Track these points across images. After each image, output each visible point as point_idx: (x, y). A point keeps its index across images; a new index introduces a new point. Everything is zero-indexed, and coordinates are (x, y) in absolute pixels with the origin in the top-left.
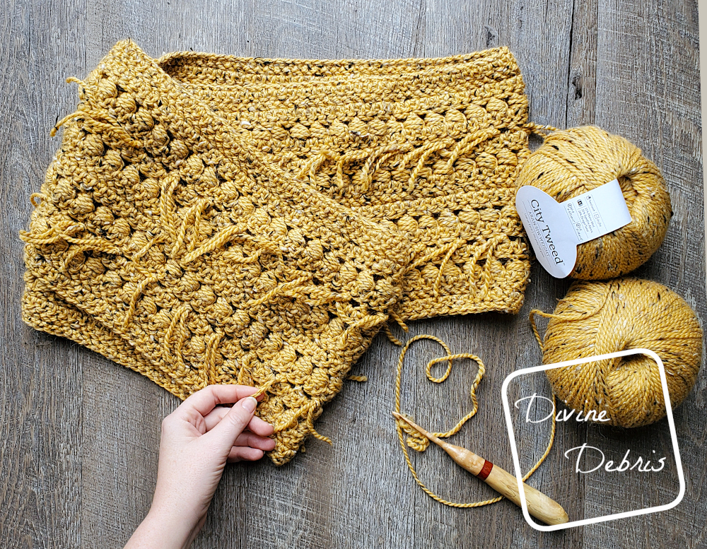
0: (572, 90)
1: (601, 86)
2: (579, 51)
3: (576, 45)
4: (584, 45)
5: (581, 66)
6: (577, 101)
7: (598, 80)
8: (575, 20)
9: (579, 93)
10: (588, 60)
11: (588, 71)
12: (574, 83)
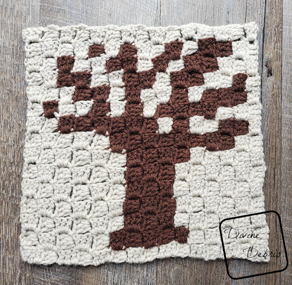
0: (265, 70)
1: (285, 67)
2: (270, 43)
3: (267, 38)
4: (273, 38)
5: (271, 54)
6: (269, 78)
7: (283, 63)
8: (266, 21)
9: (270, 73)
10: (276, 49)
11: (276, 57)
12: (266, 66)
